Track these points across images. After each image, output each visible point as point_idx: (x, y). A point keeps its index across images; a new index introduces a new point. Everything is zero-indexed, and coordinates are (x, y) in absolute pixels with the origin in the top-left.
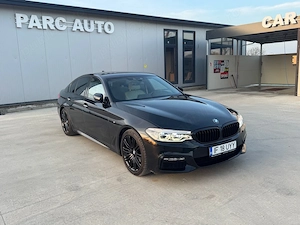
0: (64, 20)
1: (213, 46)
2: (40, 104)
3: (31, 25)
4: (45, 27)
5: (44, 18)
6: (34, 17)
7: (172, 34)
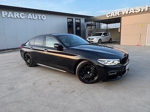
0: (24, 14)
1: (88, 25)
2: (14, 49)
3: (9, 16)
4: (15, 17)
5: (15, 13)
6: (10, 13)
7: (71, 20)
